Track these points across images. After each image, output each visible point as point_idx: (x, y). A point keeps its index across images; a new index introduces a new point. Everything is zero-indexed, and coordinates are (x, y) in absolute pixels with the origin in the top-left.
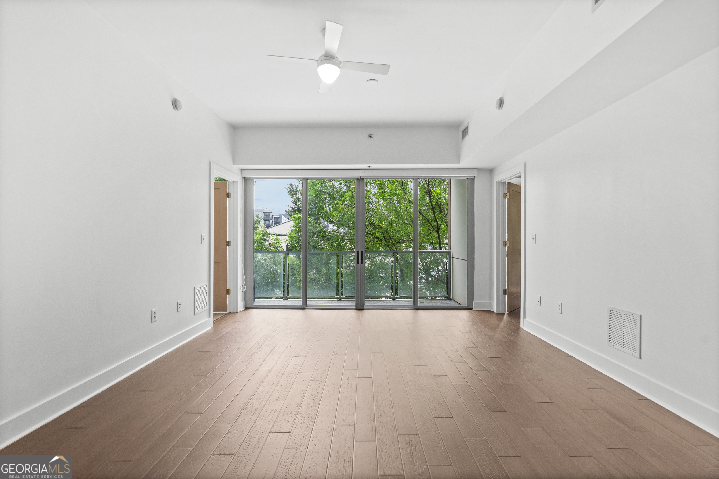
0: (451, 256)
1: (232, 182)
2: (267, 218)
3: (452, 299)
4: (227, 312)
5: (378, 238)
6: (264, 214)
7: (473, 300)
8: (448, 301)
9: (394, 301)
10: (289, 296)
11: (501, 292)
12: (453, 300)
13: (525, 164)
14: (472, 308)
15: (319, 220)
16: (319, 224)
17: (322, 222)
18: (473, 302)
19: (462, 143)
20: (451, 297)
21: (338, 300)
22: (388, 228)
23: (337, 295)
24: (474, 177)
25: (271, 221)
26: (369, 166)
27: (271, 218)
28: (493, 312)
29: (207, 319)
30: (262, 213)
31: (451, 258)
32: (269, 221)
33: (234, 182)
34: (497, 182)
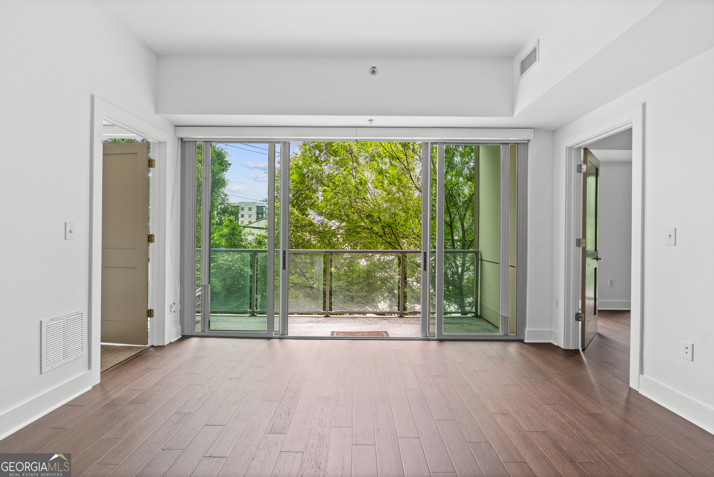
0: (480, 258)
1: (157, 143)
2: (260, 212)
3: (480, 316)
4: (148, 345)
5: (378, 233)
6: (257, 207)
7: (525, 328)
8: (476, 320)
9: (402, 319)
10: (258, 310)
11: (572, 317)
12: (483, 318)
13: (644, 105)
14: (523, 339)
15: (306, 210)
16: (307, 216)
17: (310, 213)
18: (524, 330)
19: (519, 80)
20: (479, 314)
21: (324, 317)
22: (391, 221)
23: (324, 308)
24: (528, 141)
25: (264, 214)
26: (371, 120)
27: (264, 212)
28: (558, 347)
29: (84, 371)
30: (255, 206)
31: (480, 261)
32: (262, 214)
33: (160, 143)
34: (566, 147)
